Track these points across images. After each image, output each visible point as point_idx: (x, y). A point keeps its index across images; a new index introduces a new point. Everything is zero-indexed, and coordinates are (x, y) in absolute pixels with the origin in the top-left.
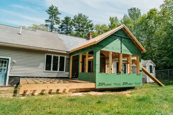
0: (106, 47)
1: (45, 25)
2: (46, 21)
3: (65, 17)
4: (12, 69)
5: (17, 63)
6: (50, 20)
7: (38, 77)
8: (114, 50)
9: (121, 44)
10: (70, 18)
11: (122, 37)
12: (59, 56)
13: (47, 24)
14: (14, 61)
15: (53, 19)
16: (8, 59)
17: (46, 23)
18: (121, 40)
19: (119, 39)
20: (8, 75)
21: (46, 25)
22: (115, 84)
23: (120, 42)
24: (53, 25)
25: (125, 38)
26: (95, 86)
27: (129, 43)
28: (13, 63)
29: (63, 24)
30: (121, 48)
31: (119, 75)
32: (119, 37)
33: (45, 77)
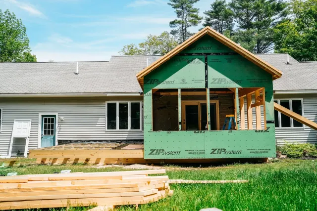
0: (167, 80)
1: (171, 33)
2: (172, 23)
3: (212, 3)
4: (61, 130)
5: (66, 121)
6: (179, 19)
7: (97, 141)
8: (186, 83)
9: (206, 68)
10: (224, 2)
11: (209, 54)
12: (129, 103)
13: (175, 29)
14: (62, 118)
15: (185, 15)
16: (55, 116)
17: (172, 29)
18: (206, 61)
19: (201, 59)
20: (57, 138)
21: (173, 33)
22: (190, 152)
23: (203, 64)
24: (185, 29)
25: (217, 54)
26: (143, 154)
27: (230, 62)
28: (61, 121)
29: (209, 20)
30: (206, 76)
31: (202, 134)
32: (200, 54)
33: (107, 141)
